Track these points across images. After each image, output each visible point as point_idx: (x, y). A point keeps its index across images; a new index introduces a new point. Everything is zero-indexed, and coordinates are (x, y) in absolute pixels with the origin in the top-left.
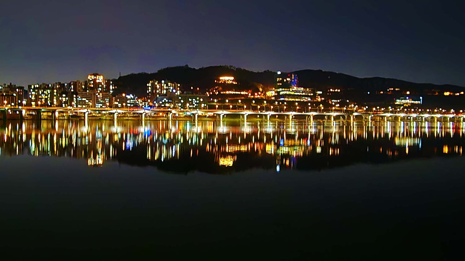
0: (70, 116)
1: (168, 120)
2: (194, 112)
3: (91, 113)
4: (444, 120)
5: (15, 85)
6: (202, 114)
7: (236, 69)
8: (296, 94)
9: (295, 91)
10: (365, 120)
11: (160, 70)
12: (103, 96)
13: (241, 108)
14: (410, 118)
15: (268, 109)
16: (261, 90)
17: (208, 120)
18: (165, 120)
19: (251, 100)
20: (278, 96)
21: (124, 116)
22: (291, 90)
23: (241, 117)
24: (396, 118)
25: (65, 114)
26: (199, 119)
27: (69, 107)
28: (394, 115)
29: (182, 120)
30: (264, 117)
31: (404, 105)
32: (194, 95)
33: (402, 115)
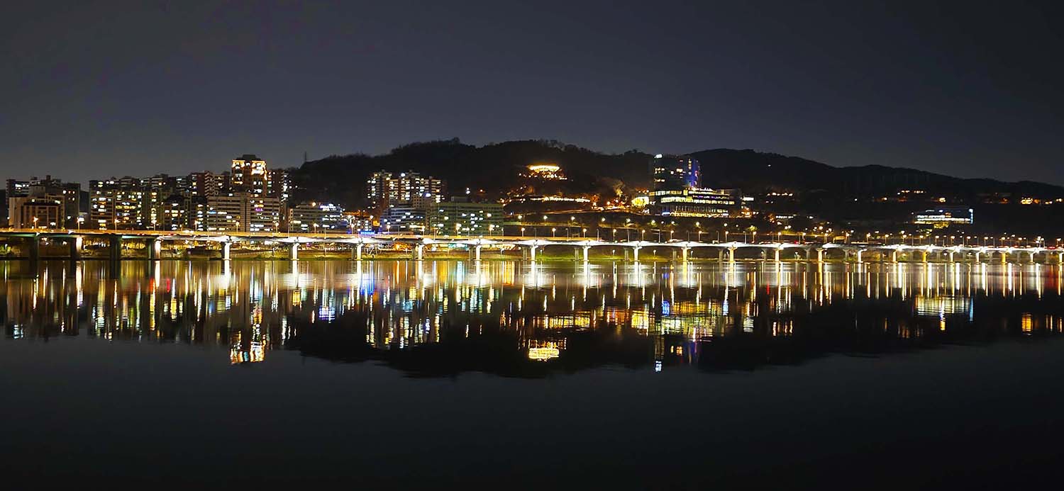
0: (188, 250)
1: (415, 259)
2: (473, 241)
3: (238, 245)
4: (1022, 260)
5: (59, 178)
6: (491, 245)
7: (566, 147)
8: (697, 201)
9: (695, 194)
10: (850, 259)
11: (397, 149)
12: (265, 206)
13: (576, 232)
14: (948, 254)
15: (635, 236)
16: (619, 193)
17: (504, 260)
18: (408, 259)
19: (598, 215)
20: (657, 206)
21: (315, 251)
22: (685, 193)
23: (577, 252)
24: (917, 256)
25: (176, 247)
26: (485, 257)
27: (187, 232)
28: (914, 247)
29: (445, 260)
30: (626, 252)
31: (935, 227)
32: (473, 204)
33: (930, 248)
